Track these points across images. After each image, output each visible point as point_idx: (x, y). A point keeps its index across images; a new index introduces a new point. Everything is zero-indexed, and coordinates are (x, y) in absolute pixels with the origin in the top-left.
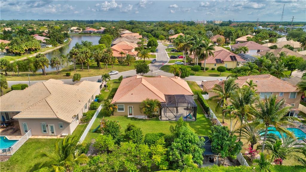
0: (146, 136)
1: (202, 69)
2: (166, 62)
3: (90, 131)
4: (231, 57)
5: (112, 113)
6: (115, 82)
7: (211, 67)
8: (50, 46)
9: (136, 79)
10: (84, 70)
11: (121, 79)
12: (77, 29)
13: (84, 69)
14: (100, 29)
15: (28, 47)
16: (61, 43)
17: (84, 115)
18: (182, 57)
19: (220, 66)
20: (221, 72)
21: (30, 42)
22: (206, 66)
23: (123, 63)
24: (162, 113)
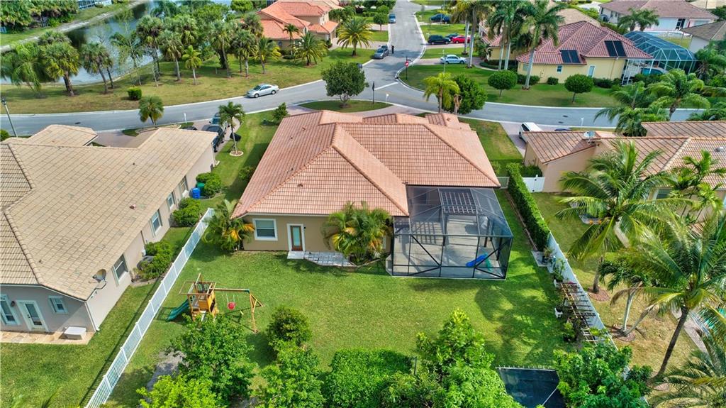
1: (521, 81)
2: (415, 55)
4: (608, 44)
5: (240, 244)
6: (265, 123)
8: (106, 3)
9: (319, 124)
11: (280, 113)
13: (181, 75)
17: (151, 251)
18: (461, 41)
19: (576, 76)
23: (295, 58)
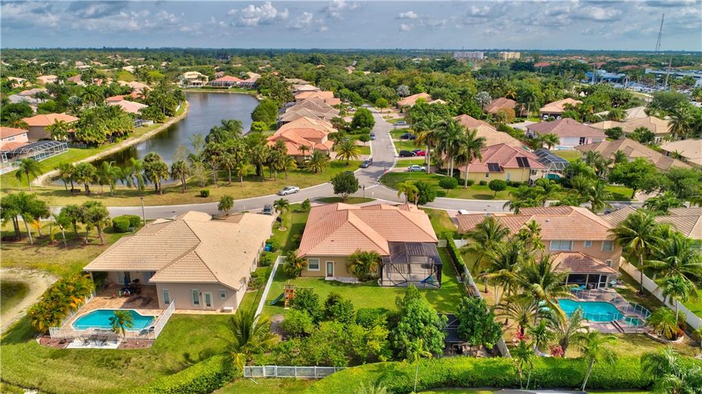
0: (359, 312)
1: (462, 183)
2: (390, 165)
3: (266, 303)
4: (518, 159)
5: (300, 273)
6: (295, 211)
7: (478, 179)
8: (150, 123)
9: (337, 210)
10: (232, 183)
11: (307, 205)
12: (199, 78)
13: (231, 181)
14: (248, 77)
15: (111, 131)
16: (170, 116)
17: (253, 275)
18: (423, 154)
19: (496, 180)
20: (496, 190)
21: (115, 120)
22: (468, 178)
23: (306, 167)
24: (384, 274)
